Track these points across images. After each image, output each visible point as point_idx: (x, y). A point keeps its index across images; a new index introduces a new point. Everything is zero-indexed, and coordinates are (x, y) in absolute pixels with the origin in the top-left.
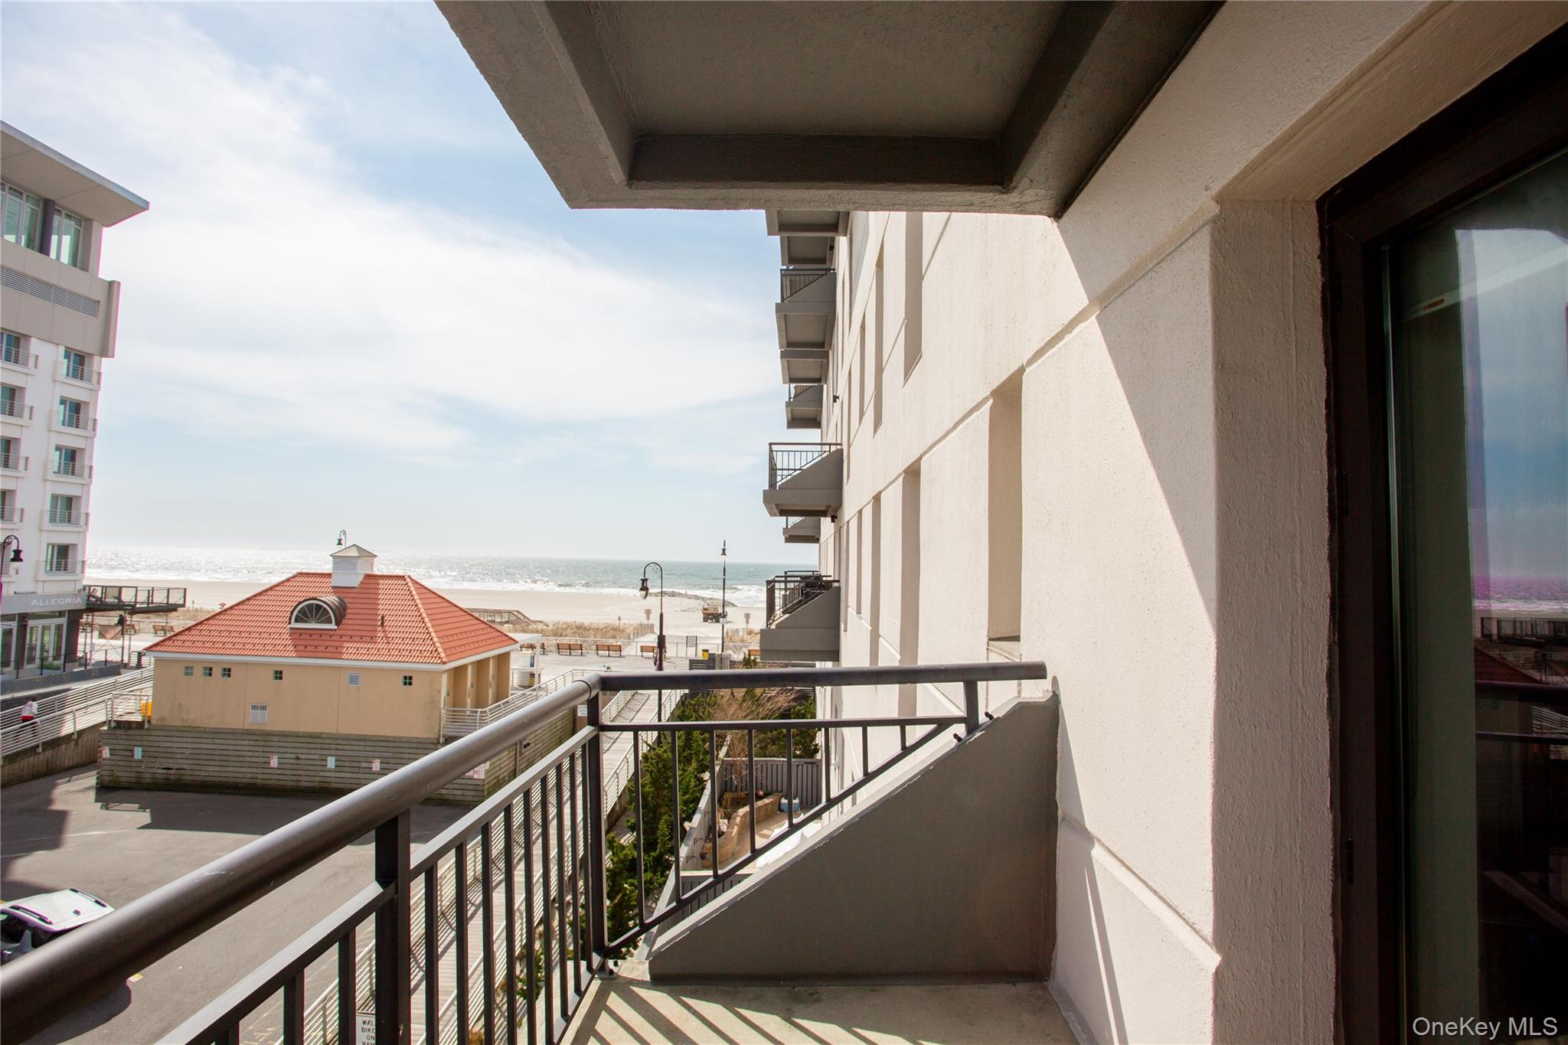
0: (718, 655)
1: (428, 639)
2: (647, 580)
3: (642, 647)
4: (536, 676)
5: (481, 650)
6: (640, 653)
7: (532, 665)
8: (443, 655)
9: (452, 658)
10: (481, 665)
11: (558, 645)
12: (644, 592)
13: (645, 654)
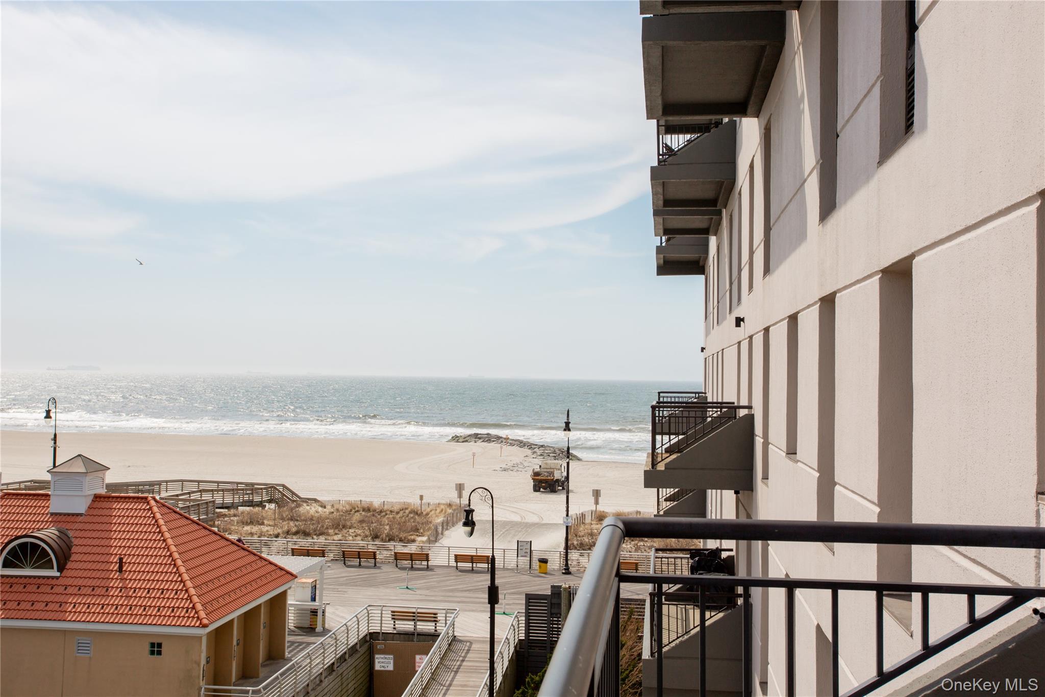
0: (565, 589)
1: (182, 590)
2: (472, 511)
3: (456, 556)
4: (320, 614)
5: (249, 597)
6: (453, 563)
7: (314, 599)
8: (202, 614)
9: (214, 616)
10: (249, 617)
11: (344, 552)
12: (469, 529)
13: (460, 564)
